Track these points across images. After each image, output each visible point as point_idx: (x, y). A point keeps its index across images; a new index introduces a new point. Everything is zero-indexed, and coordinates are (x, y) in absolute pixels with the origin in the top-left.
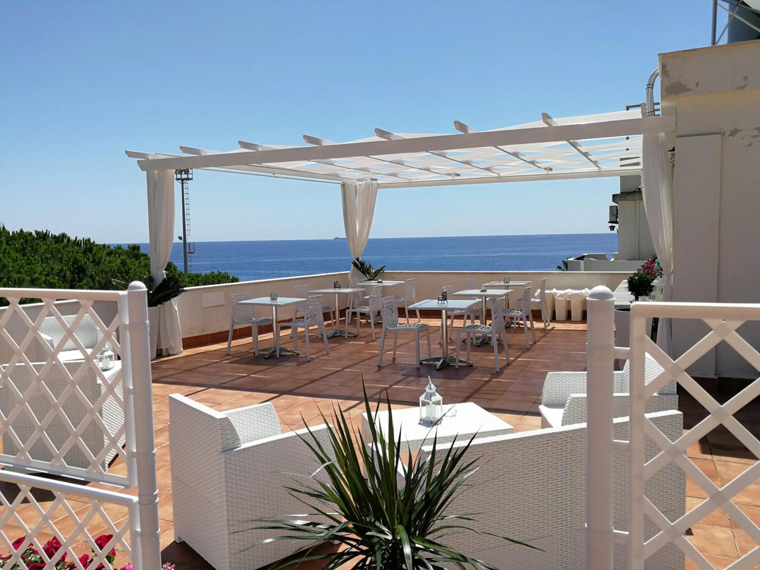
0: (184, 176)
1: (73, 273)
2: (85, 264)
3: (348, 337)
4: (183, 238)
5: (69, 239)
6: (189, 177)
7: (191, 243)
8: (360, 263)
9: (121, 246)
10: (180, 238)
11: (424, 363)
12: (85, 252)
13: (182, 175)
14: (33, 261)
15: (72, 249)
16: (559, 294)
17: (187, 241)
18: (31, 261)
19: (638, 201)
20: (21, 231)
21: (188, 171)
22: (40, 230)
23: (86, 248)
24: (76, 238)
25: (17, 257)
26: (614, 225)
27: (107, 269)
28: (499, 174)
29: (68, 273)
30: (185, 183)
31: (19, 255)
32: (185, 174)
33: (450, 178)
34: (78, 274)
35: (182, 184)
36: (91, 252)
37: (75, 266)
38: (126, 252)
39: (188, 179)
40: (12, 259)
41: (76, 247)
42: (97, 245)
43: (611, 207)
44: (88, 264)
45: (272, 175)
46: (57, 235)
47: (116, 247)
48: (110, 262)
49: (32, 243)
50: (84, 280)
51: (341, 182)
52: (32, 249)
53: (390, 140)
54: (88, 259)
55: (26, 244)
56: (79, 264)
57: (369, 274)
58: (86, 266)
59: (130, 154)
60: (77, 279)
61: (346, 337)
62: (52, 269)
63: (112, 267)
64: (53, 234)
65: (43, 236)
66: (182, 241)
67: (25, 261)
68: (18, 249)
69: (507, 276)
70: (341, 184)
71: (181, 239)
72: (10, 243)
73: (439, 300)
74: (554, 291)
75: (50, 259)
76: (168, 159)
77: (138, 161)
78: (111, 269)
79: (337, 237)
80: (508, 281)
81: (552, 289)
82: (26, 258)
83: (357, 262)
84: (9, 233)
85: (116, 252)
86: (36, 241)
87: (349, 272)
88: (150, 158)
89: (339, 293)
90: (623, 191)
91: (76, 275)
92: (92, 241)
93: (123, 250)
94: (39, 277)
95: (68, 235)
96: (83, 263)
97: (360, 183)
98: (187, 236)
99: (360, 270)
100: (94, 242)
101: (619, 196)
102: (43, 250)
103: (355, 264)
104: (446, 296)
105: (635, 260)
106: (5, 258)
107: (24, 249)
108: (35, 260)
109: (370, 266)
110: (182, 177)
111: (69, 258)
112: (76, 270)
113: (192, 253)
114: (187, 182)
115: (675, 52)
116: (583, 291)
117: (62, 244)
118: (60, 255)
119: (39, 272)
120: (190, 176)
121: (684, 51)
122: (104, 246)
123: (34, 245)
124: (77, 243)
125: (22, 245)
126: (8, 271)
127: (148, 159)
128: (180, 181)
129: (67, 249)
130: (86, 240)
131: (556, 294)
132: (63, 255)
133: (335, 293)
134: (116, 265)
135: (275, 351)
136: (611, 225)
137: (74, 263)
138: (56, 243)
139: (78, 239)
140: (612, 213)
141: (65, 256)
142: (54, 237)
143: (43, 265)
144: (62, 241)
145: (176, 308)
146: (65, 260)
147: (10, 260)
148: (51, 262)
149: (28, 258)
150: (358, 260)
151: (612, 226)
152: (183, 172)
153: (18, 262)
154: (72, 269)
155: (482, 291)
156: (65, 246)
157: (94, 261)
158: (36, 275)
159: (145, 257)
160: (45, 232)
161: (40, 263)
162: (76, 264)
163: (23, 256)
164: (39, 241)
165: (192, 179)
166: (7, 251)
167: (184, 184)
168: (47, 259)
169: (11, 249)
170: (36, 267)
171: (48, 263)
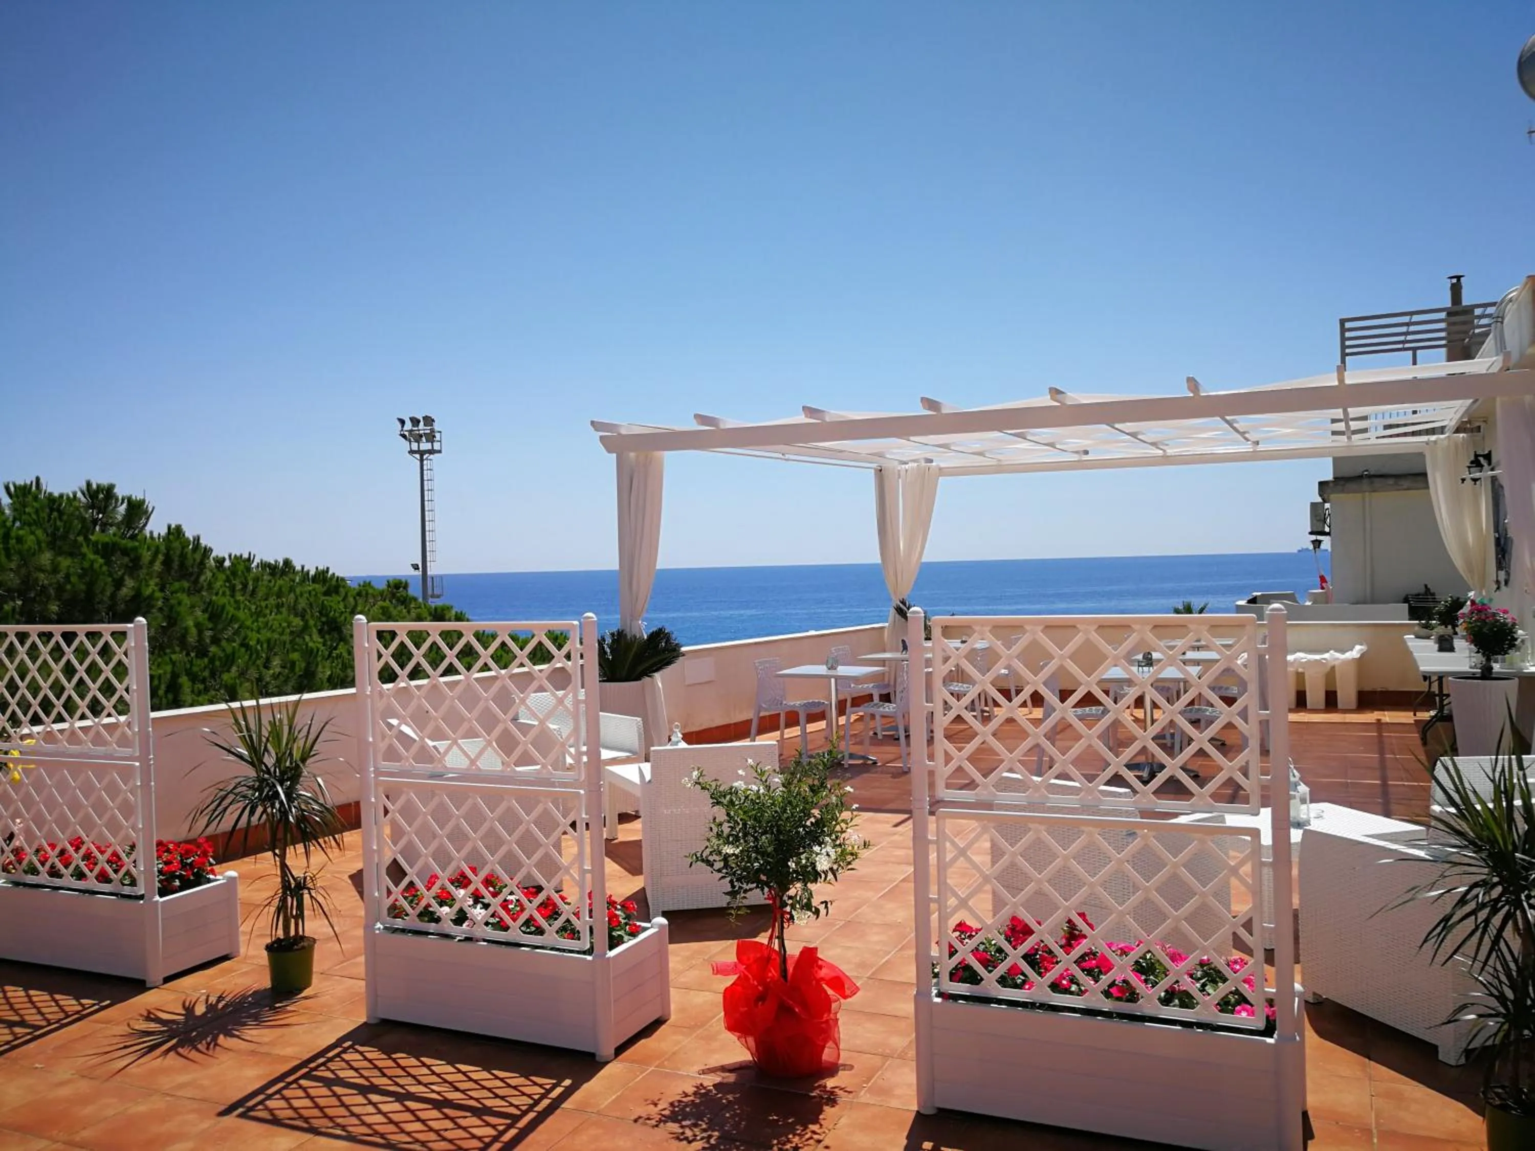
0: (425, 446)
4: (420, 566)
5: (294, 568)
6: (435, 448)
7: (437, 576)
9: (370, 583)
10: (416, 567)
13: (421, 445)
17: (429, 573)
19: (1367, 494)
21: (434, 436)
26: (1320, 538)
28: (1164, 451)
30: (427, 459)
32: (427, 441)
35: (422, 460)
38: (381, 593)
39: (432, 452)
42: (341, 579)
43: (1314, 505)
47: (362, 583)
51: (874, 465)
59: (595, 426)
65: (242, 565)
66: (419, 573)
70: (876, 470)
71: (418, 569)
73: (1139, 666)
77: (605, 437)
83: (901, 605)
87: (887, 624)
88: (621, 432)
90: (1339, 475)
92: (331, 573)
93: (374, 589)
95: (294, 563)
98: (428, 564)
101: (1331, 485)
105: (1365, 602)
110: (421, 448)
112: (326, 628)
113: (438, 597)
114: (431, 457)
116: (1326, 656)
120: (437, 446)
128: (418, 456)
130: (323, 572)
136: (1314, 537)
140: (1316, 516)
151: (1317, 540)
152: (424, 439)
165: (440, 452)
167: (425, 462)
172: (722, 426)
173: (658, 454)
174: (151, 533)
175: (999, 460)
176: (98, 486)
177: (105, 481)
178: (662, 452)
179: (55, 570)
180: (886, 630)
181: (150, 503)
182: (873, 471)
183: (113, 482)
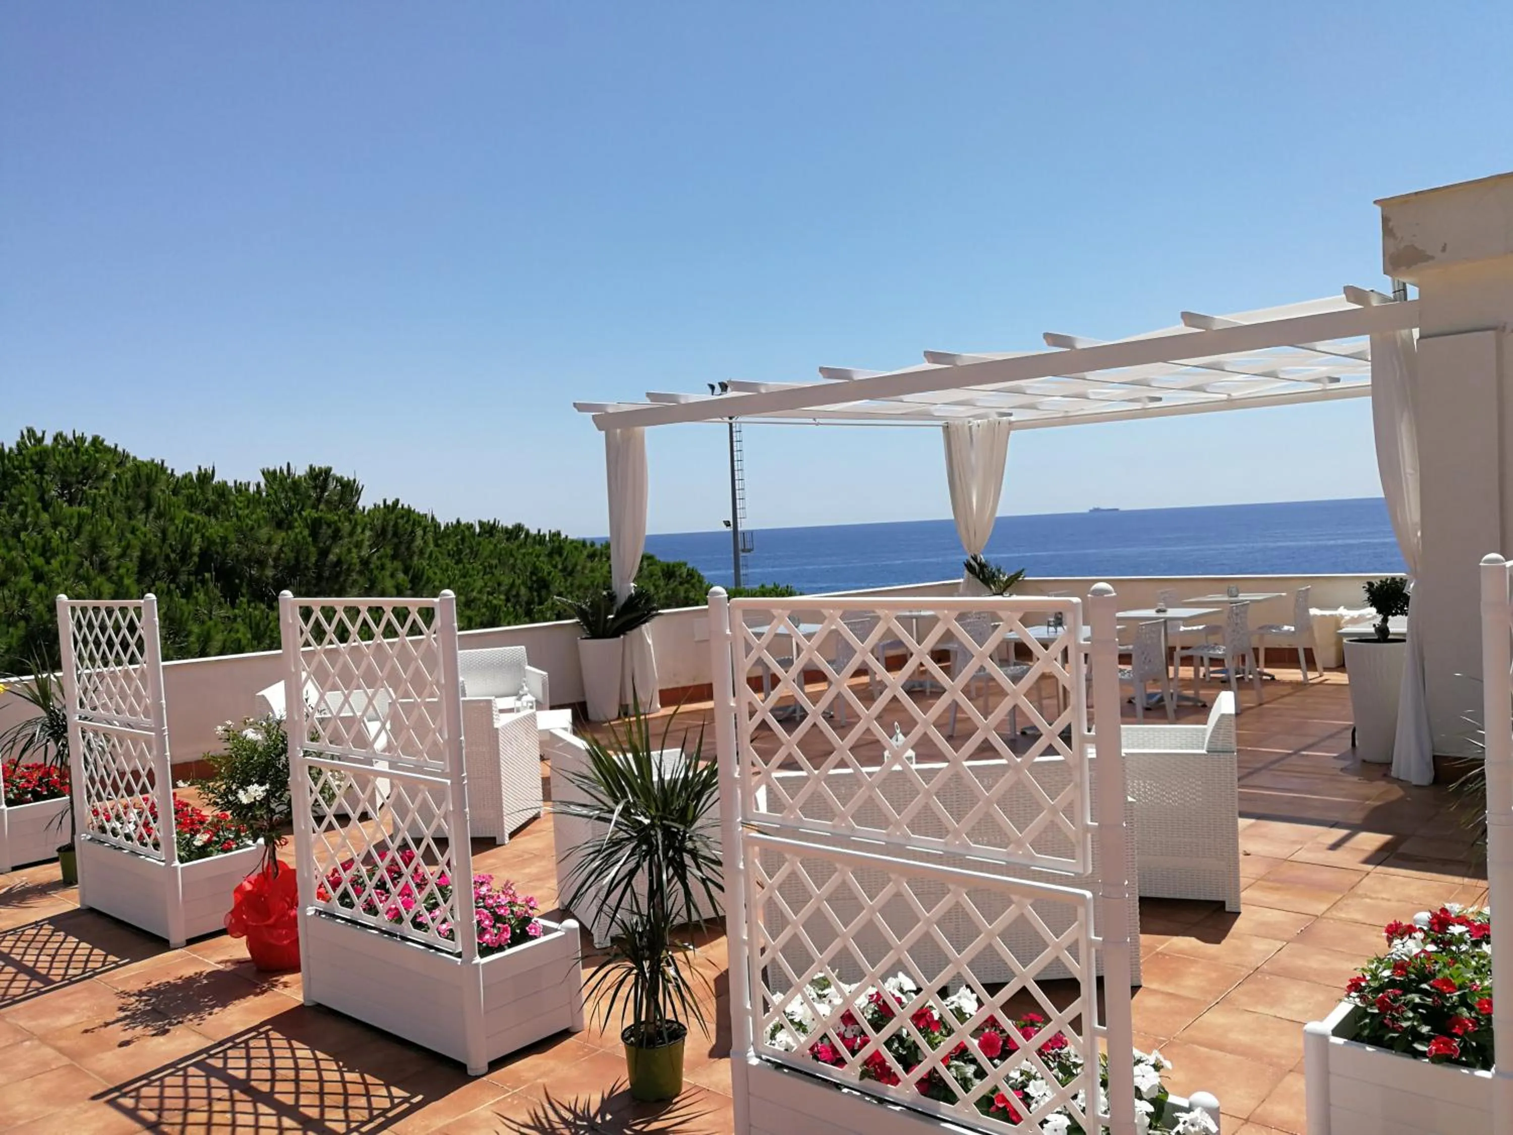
1: (530, 589)
2: (549, 573)
3: (931, 692)
4: (731, 523)
5: (527, 533)
7: (747, 531)
8: (980, 564)
10: (727, 524)
11: (1028, 732)
12: (550, 555)
14: (471, 572)
15: (530, 551)
16: (1347, 618)
17: (739, 529)
18: (468, 572)
20: (458, 522)
22: (485, 520)
23: (553, 548)
24: (539, 531)
25: (447, 564)
27: (587, 583)
28: (1229, 395)
29: (523, 590)
31: (451, 562)
33: (1138, 406)
34: (538, 591)
36: (561, 555)
37: (534, 578)
40: (441, 569)
41: (537, 547)
42: (572, 542)
44: (553, 574)
45: (811, 421)
46: (510, 527)
48: (592, 570)
49: (471, 542)
50: (546, 600)
51: (942, 423)
52: (471, 553)
53: (956, 365)
54: (555, 567)
55: (463, 544)
56: (540, 575)
57: (995, 584)
58: (551, 577)
59: (581, 407)
60: (536, 599)
61: (928, 693)
62: (499, 584)
63: (595, 578)
64: (505, 525)
65: (489, 529)
67: (460, 571)
68: (451, 552)
69: (1232, 585)
70: (943, 427)
71: (729, 525)
72: (440, 542)
74: (1342, 611)
75: (496, 567)
76: (644, 410)
77: (593, 416)
78: (592, 583)
79: (1096, 507)
80: (1235, 593)
81: (1336, 608)
82: (461, 566)
83: (973, 563)
84: (439, 527)
85: (601, 554)
86: (477, 538)
87: (961, 580)
88: (610, 410)
89: (917, 618)
91: (535, 594)
92: (563, 536)
94: (478, 596)
95: (526, 527)
96: (545, 573)
97: (979, 421)
99: (979, 577)
100: (567, 537)
102: (486, 553)
103: (969, 566)
104: (1061, 619)
106: (431, 567)
107: (460, 552)
108: (473, 568)
109: (999, 570)
111: (525, 565)
113: (749, 551)
115: (1402, 196)
117: (517, 543)
118: (512, 561)
119: (479, 587)
121: (1416, 193)
122: (584, 543)
123: (474, 544)
124: (539, 539)
125: (457, 544)
126: (434, 587)
127: (607, 413)
129: (523, 551)
130: (554, 535)
131: (1342, 616)
132: (516, 560)
133: (912, 617)
134: (602, 575)
135: (794, 711)
137: (532, 573)
138: (508, 539)
139: (542, 533)
141: (519, 561)
142: (506, 531)
143: (485, 577)
144: (517, 537)
145: (650, 641)
146: (519, 569)
147: (437, 571)
148: (497, 572)
149: (464, 567)
150: (975, 559)
153: (449, 573)
154: (529, 583)
155: (1158, 611)
156: (520, 547)
157: (564, 569)
158: (475, 594)
159: (650, 561)
160: (492, 522)
161: (481, 573)
162: (536, 575)
163: (457, 563)
164: (481, 539)
166: (434, 557)
168: (491, 566)
169: (440, 553)
170: (474, 581)
171: (493, 574)
172: (683, 401)
173: (638, 429)
174: (403, 506)
175: (1067, 412)
176: (320, 468)
177: (324, 466)
178: (642, 428)
179: (269, 542)
180: (961, 586)
181: (360, 482)
182: (941, 428)
183: (330, 465)
